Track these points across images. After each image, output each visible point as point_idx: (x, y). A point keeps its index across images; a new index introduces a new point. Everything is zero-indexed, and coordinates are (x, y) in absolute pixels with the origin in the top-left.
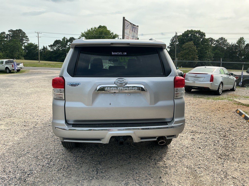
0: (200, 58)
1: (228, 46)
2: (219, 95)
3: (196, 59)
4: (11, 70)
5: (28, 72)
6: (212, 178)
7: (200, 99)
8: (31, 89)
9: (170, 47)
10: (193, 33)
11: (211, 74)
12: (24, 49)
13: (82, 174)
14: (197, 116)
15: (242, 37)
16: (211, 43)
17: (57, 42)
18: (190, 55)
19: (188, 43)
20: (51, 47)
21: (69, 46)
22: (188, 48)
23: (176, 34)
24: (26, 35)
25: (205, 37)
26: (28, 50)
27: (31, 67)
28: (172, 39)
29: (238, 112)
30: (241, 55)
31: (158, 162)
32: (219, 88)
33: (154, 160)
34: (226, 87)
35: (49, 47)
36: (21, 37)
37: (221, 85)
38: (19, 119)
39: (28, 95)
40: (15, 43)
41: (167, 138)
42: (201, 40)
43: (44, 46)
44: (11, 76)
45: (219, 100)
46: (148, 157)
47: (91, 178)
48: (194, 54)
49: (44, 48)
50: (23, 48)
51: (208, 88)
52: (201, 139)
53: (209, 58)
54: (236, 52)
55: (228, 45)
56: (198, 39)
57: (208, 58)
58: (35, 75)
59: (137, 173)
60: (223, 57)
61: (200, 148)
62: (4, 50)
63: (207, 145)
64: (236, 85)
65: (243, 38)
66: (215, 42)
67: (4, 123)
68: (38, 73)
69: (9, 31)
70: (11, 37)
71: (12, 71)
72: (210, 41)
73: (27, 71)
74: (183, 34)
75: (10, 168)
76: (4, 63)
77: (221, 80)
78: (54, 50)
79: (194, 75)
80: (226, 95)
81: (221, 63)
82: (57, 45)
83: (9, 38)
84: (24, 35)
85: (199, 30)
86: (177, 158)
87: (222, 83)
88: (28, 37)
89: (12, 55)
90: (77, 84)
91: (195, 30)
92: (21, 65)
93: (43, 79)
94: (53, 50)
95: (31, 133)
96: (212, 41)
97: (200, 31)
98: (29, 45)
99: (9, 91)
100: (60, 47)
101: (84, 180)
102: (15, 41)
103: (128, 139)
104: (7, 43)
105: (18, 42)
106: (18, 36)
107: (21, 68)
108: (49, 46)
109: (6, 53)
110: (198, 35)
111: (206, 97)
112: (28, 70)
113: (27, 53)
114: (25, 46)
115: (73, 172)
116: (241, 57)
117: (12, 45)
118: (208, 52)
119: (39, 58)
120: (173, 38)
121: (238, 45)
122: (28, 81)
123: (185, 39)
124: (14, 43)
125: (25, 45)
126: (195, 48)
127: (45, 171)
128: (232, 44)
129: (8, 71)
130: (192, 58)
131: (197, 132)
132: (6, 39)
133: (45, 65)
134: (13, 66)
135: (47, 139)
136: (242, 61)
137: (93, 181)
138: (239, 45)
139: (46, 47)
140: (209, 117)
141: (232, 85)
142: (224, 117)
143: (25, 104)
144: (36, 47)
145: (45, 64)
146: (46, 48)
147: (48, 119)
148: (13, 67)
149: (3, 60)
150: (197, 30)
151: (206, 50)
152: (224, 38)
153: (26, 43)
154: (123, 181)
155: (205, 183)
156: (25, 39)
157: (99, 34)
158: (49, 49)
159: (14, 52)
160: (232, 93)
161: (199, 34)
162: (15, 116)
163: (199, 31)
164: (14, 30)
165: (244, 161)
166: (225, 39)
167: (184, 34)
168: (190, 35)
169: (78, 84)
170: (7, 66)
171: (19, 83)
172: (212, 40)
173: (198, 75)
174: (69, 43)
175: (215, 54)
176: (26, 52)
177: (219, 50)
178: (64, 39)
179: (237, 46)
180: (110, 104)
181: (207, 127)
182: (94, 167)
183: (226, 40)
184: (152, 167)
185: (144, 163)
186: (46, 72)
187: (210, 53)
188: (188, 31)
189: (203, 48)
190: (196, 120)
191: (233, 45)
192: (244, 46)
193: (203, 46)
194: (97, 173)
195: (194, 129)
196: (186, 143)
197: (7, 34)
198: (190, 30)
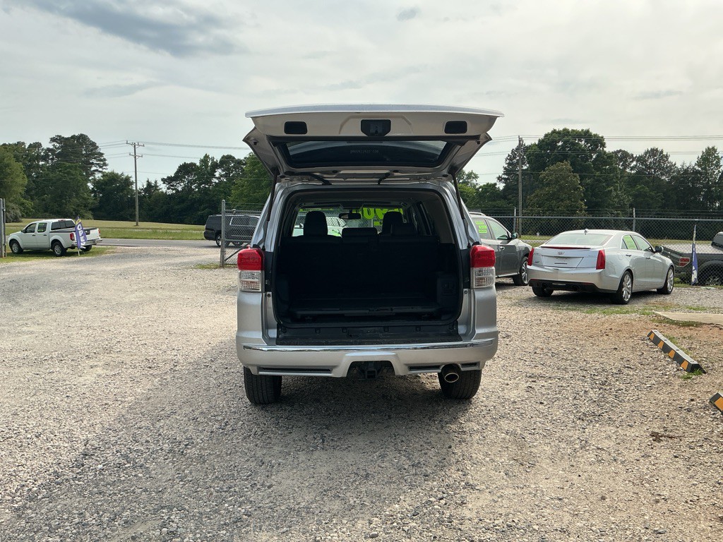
0: (593, 207)
1: (674, 172)
2: (624, 303)
3: (581, 211)
4: (67, 249)
5: (113, 252)
6: (554, 449)
7: (571, 312)
8: (137, 293)
9: (504, 179)
10: (570, 137)
11: (598, 248)
12: (93, 191)
13: (292, 443)
14: (550, 347)
15: (711, 147)
16: (622, 165)
17: (185, 169)
18: (562, 200)
19: (558, 166)
20: (169, 183)
21: (217, 178)
22: (557, 182)
23: (520, 141)
24: (98, 150)
25: (605, 149)
26: (102, 190)
27: (118, 240)
28: (509, 155)
29: (652, 337)
30: (711, 197)
31: (448, 425)
32: (621, 286)
33: (440, 421)
34: (642, 282)
35: (164, 183)
36: (87, 156)
37: (628, 277)
38: (131, 355)
39: (132, 306)
40: (69, 173)
41: (462, 369)
42: (594, 157)
43: (148, 181)
44: (73, 263)
45: (618, 315)
46: (427, 418)
47: (311, 449)
48: (574, 198)
49: (150, 187)
50: (90, 186)
51: (592, 286)
52: (548, 389)
53: (619, 207)
54: (699, 191)
55: (671, 169)
56: (585, 155)
57: (615, 208)
58: (134, 259)
59: (402, 441)
60: (660, 204)
61: (541, 403)
62: (36, 194)
63: (558, 399)
64: (672, 279)
65: (713, 148)
66: (635, 163)
67: (100, 364)
68: (140, 256)
69: (53, 140)
70: (58, 155)
71: (69, 250)
72: (621, 159)
73: (109, 249)
74: (539, 140)
75: (145, 436)
76: (49, 228)
77: (626, 264)
78: (177, 191)
79: (555, 252)
80: (644, 303)
81: (634, 222)
82: (185, 178)
83: (51, 159)
84: (92, 150)
85: (585, 129)
86: (489, 418)
87: (629, 271)
88: (105, 156)
89: (60, 206)
91: (575, 129)
92: (94, 234)
93: (161, 268)
94: (174, 192)
95: (169, 380)
96: (626, 160)
97: (590, 131)
98: (106, 178)
99: (82, 298)
100: (195, 181)
101: (298, 451)
102: (70, 167)
103: (385, 371)
104: (47, 172)
105: (76, 169)
106: (79, 154)
107: (94, 242)
108: (163, 180)
109: (43, 200)
110: (583, 142)
111: (587, 308)
112: (112, 248)
113: (100, 202)
114: (96, 183)
115: (274, 441)
116: (711, 203)
117: (60, 179)
118: (616, 190)
119: (137, 213)
120: (512, 151)
121: (700, 169)
122: (122, 274)
123: (548, 156)
124: (65, 173)
125: (95, 179)
126: (577, 179)
127: (218, 439)
128: (683, 166)
129: (57, 250)
130: (570, 209)
131: (542, 377)
132: (43, 163)
133: (155, 234)
134: (72, 235)
135: (208, 390)
136: (713, 215)
137: (316, 454)
138: (705, 169)
139: (156, 182)
140: (578, 349)
141: (661, 277)
142: (616, 349)
143: (134, 326)
144: (127, 182)
145: (155, 231)
146: (156, 186)
147: (199, 355)
148: (71, 239)
149: (44, 221)
150: (579, 128)
151: (608, 186)
152: (659, 149)
153: (100, 171)
154: (375, 452)
155: (538, 455)
156: (95, 162)
158: (163, 188)
159: (65, 199)
160: (661, 298)
161: (585, 142)
162: (119, 350)
163: (588, 131)
164: (66, 136)
165: (632, 423)
166: (662, 152)
167: (543, 141)
168: (560, 144)
170: (56, 236)
171: (102, 280)
172: (624, 156)
173: (566, 253)
174: (218, 173)
175: (635, 196)
176: (98, 199)
177: (647, 183)
178: (205, 160)
179: (698, 172)
181: (568, 367)
182: (315, 433)
183: (667, 157)
184: (435, 432)
185: (418, 427)
186: (164, 253)
187: (618, 193)
188: (554, 131)
189: (599, 181)
190: (547, 355)
191: (686, 171)
192: (719, 171)
193: (598, 173)
194: (323, 441)
195: (537, 371)
196: (512, 395)
197: (45, 148)
198: (561, 129)
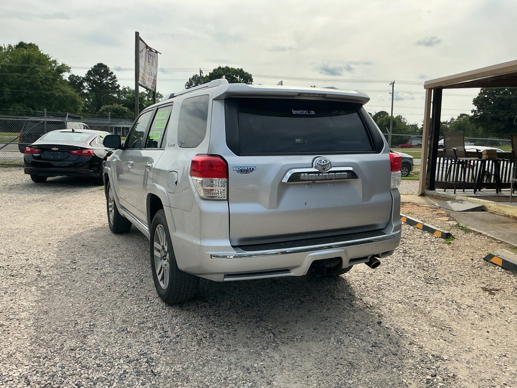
10: (231, 73)
28: (188, 82)
61: (388, 273)
74: (210, 73)
85: (240, 68)
90: (250, 169)
97: (243, 70)
120: (190, 79)
150: (236, 67)
157: (20, 61)
161: (240, 77)
168: (224, 77)
169: (253, 169)
180: (306, 204)
188: (220, 68)
198: (224, 67)
